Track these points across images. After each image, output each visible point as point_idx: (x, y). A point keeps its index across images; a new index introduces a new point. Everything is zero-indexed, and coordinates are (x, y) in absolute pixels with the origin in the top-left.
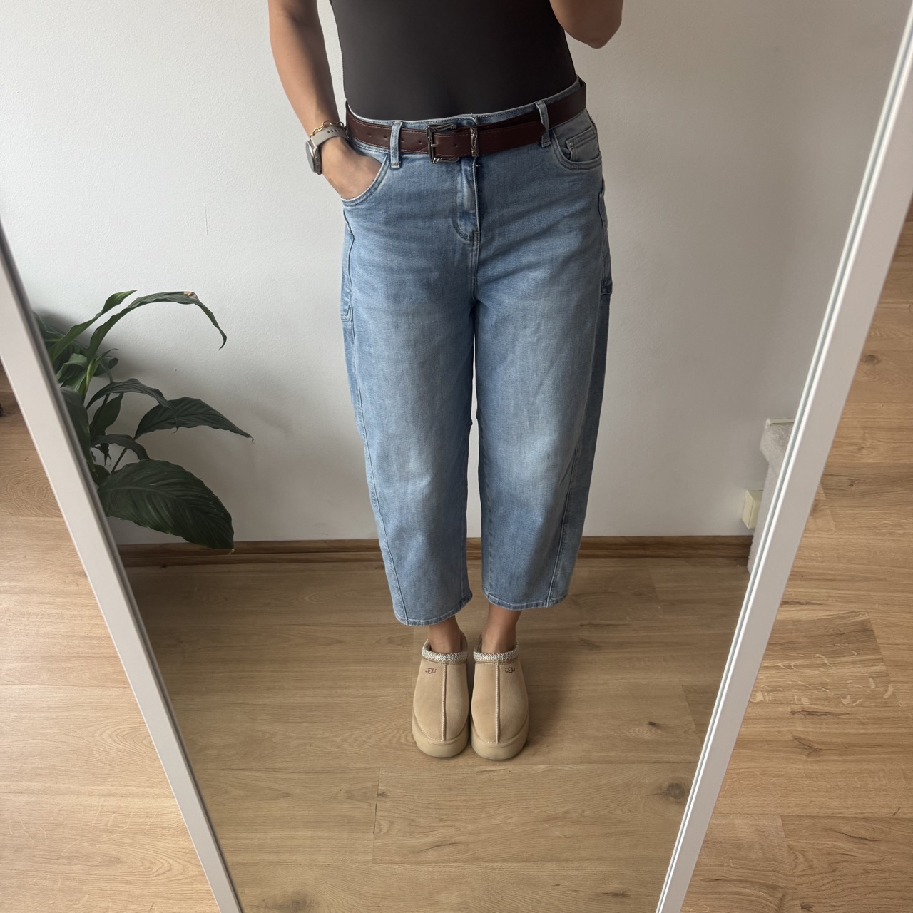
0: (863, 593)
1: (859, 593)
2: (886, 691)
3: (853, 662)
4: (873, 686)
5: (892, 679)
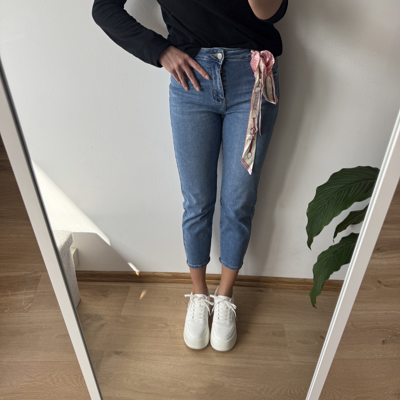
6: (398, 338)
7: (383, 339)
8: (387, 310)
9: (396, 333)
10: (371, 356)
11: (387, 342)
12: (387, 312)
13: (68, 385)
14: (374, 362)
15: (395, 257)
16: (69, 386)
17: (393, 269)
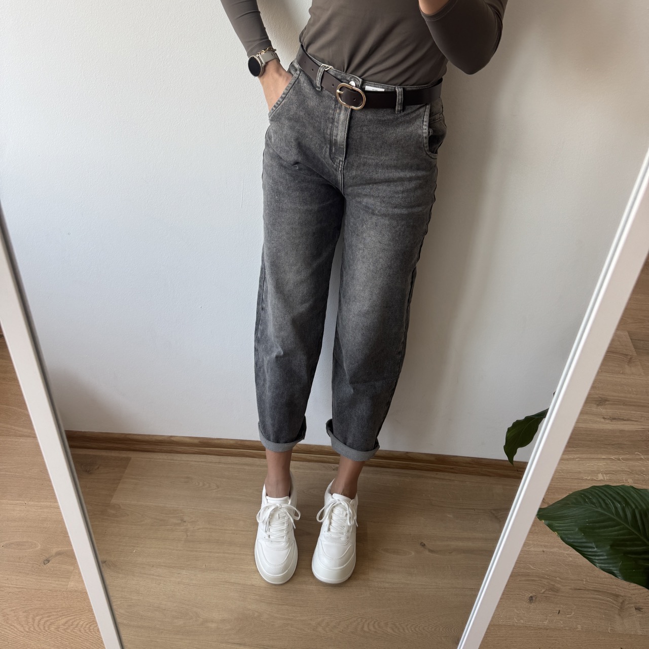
6: (556, 595)
7: (531, 595)
8: (545, 546)
9: (553, 585)
10: (507, 620)
11: (538, 599)
12: (545, 550)
13: (11, 627)
14: (510, 632)
15: (574, 459)
16: (12, 629)
17: (568, 478)
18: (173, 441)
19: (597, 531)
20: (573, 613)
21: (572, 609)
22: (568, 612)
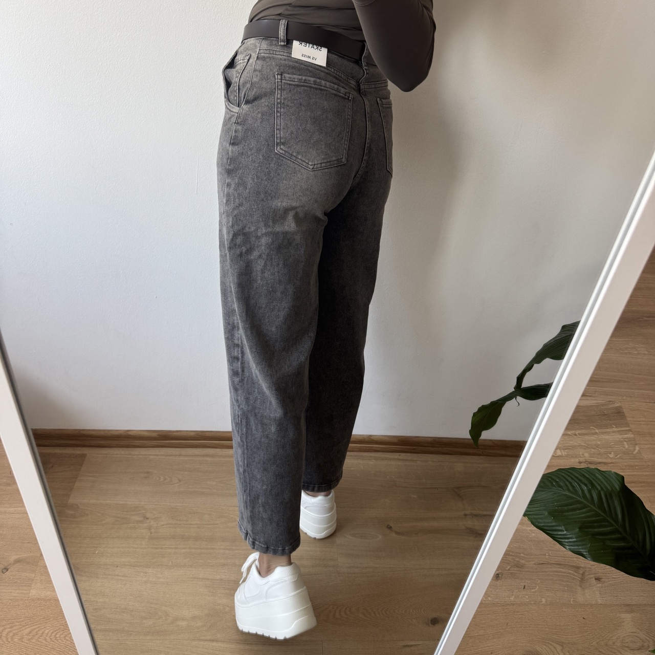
0: (616, 390)
1: (613, 389)
2: (635, 450)
3: (614, 432)
4: (627, 447)
5: (638, 442)
6: (520, 571)
7: (497, 572)
9: (518, 561)
11: (503, 576)
18: (130, 435)
19: (567, 514)
20: (538, 587)
21: (536, 584)
22: (533, 587)
